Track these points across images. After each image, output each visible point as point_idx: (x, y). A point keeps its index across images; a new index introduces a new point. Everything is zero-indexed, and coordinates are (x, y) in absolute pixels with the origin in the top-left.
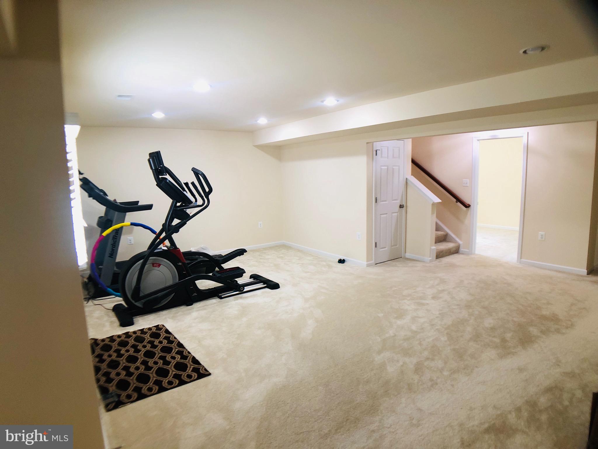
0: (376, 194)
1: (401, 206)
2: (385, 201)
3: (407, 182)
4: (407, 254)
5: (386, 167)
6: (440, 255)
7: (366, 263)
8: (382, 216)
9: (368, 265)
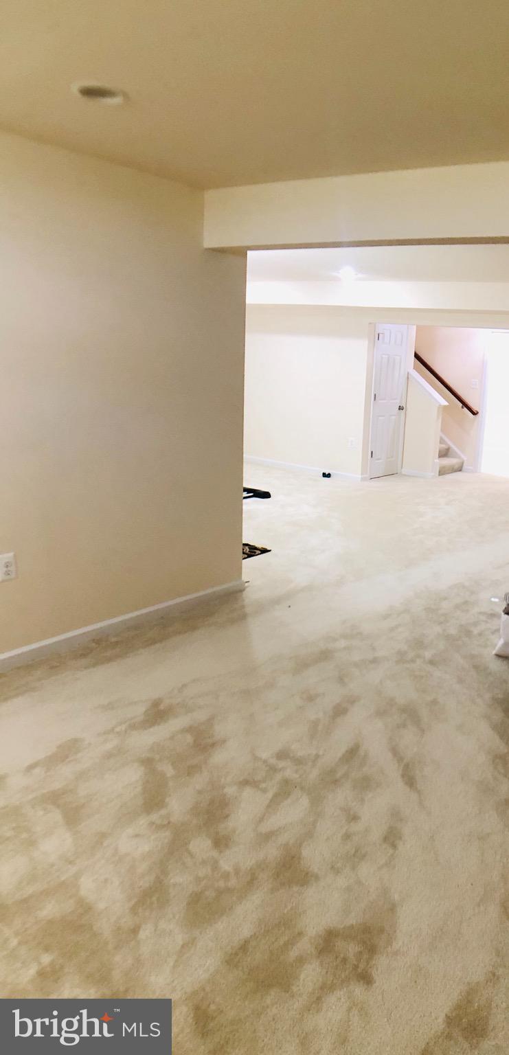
0: (375, 391)
1: (401, 408)
2: (384, 399)
3: (408, 378)
4: (403, 470)
5: (386, 356)
6: (443, 472)
7: (360, 476)
8: (380, 418)
9: (363, 479)
